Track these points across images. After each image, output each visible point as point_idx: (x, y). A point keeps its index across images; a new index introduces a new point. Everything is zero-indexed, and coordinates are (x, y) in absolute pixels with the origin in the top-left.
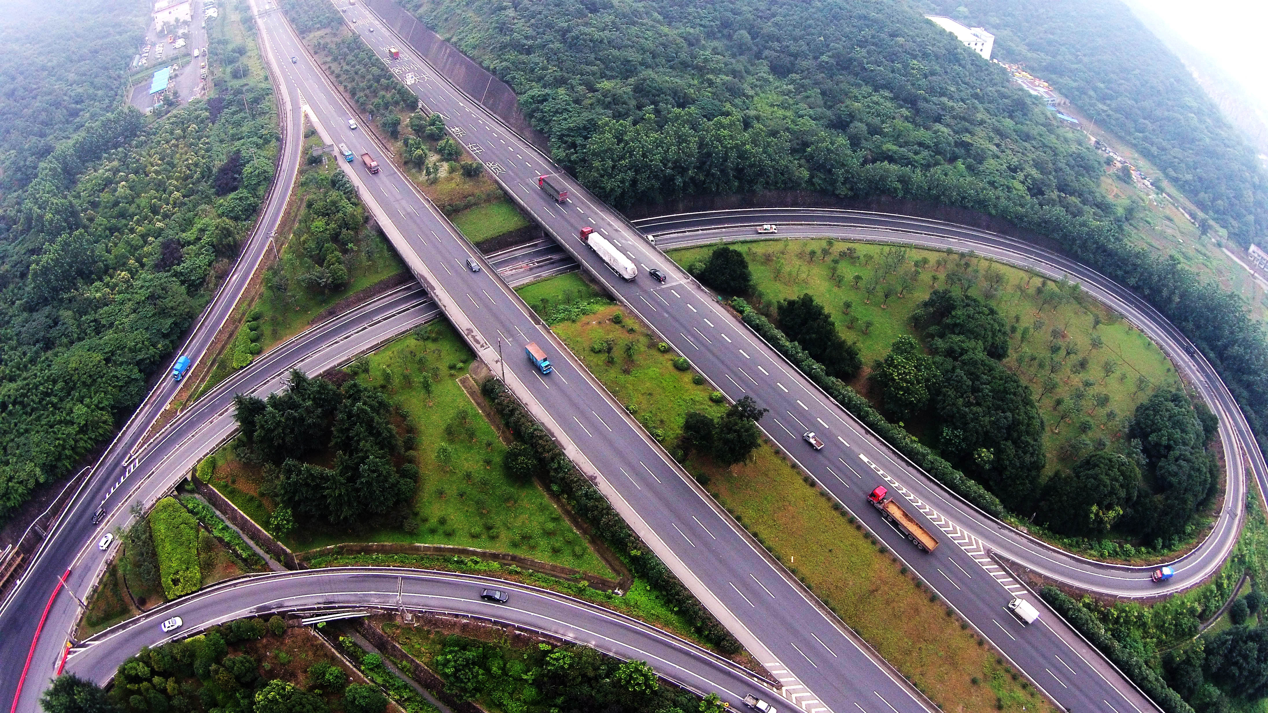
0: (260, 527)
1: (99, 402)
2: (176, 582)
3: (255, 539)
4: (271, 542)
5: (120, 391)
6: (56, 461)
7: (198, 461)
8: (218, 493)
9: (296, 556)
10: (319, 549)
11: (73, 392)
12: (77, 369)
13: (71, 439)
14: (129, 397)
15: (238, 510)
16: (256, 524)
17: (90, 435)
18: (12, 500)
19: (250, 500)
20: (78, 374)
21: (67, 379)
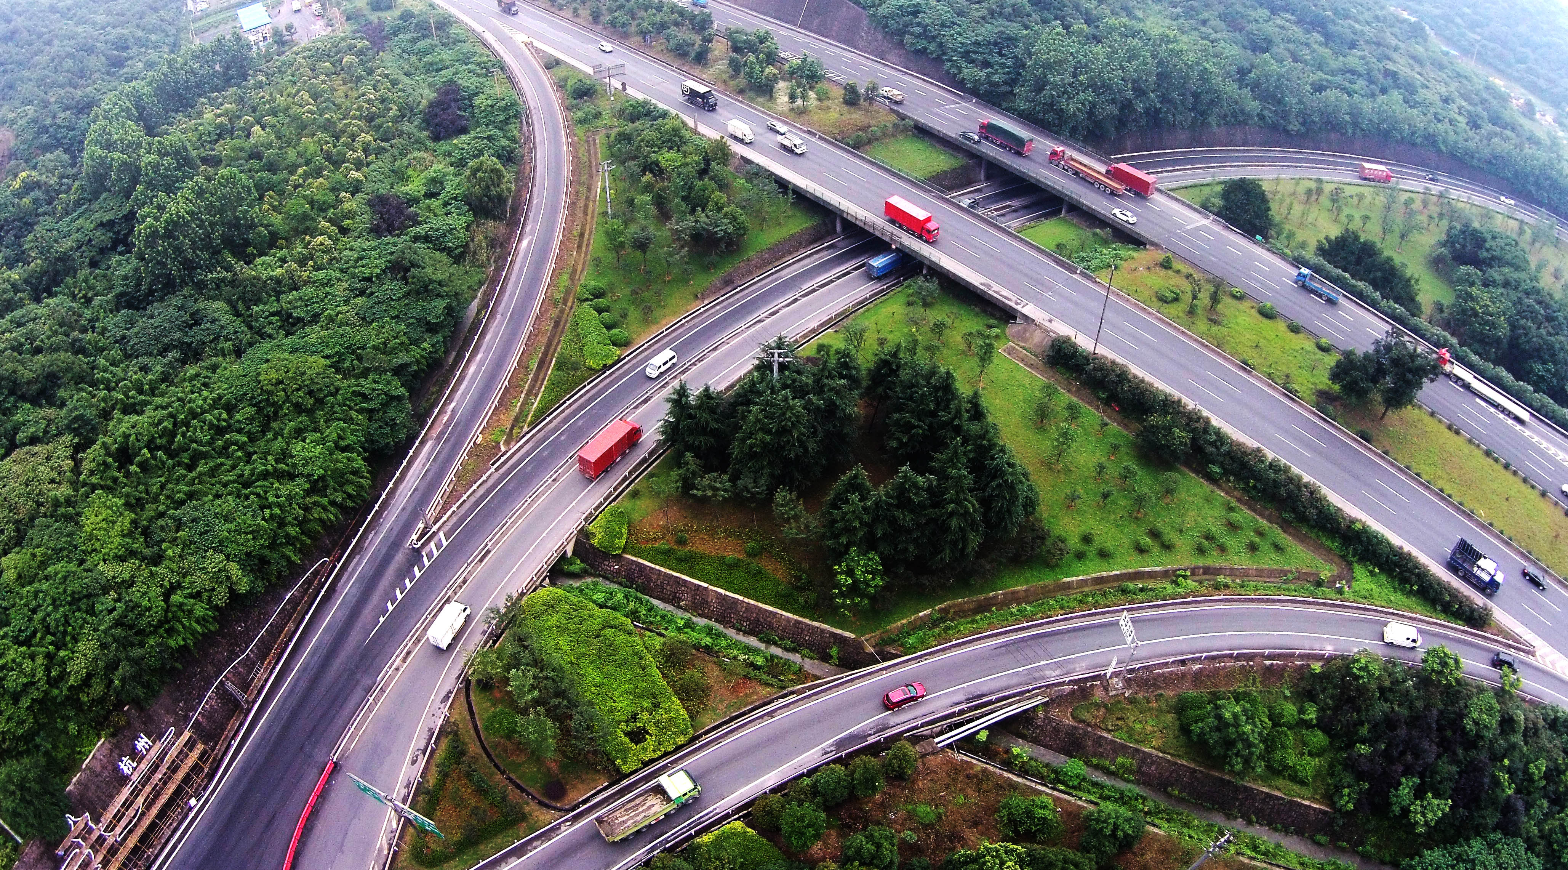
1: (340, 437)
2: (637, 736)
3: (760, 632)
4: (802, 630)
5: (370, 420)
6: (269, 547)
7: (586, 519)
8: (653, 566)
9: (867, 640)
10: (905, 621)
11: (274, 425)
12: (282, 382)
13: (294, 506)
14: (387, 430)
15: (711, 587)
16: (760, 605)
17: (332, 497)
18: (178, 633)
19: (735, 565)
20: (284, 390)
21: (260, 402)
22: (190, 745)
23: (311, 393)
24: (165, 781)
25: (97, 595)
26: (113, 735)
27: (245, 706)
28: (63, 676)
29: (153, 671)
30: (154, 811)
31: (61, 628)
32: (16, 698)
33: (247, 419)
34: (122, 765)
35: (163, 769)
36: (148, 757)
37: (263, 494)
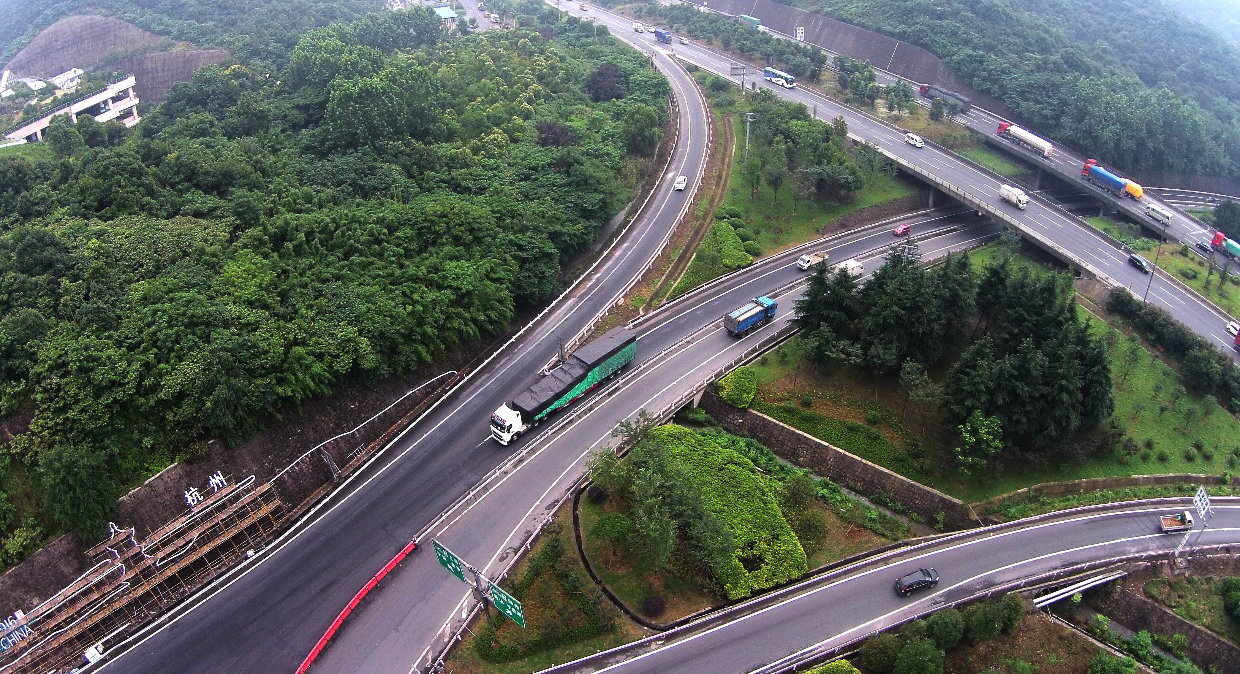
0: (887, 471)
1: (492, 270)
2: (752, 563)
3: (873, 492)
4: (914, 493)
5: (521, 268)
6: (403, 335)
7: (717, 376)
8: (777, 422)
9: (973, 508)
10: (1006, 495)
11: (431, 249)
12: (446, 216)
13: (438, 310)
14: (536, 280)
15: (831, 446)
16: (877, 466)
17: (475, 315)
18: (289, 384)
19: (853, 429)
20: (447, 223)
21: (422, 228)
22: (267, 497)
23: (472, 231)
24: (228, 523)
25: (217, 326)
26: (189, 462)
27: (337, 480)
28: (155, 388)
29: (251, 412)
30: (207, 549)
31: (169, 344)
32: (99, 391)
33: (407, 238)
34: (187, 495)
35: (230, 511)
36: (219, 495)
37: (408, 293)
